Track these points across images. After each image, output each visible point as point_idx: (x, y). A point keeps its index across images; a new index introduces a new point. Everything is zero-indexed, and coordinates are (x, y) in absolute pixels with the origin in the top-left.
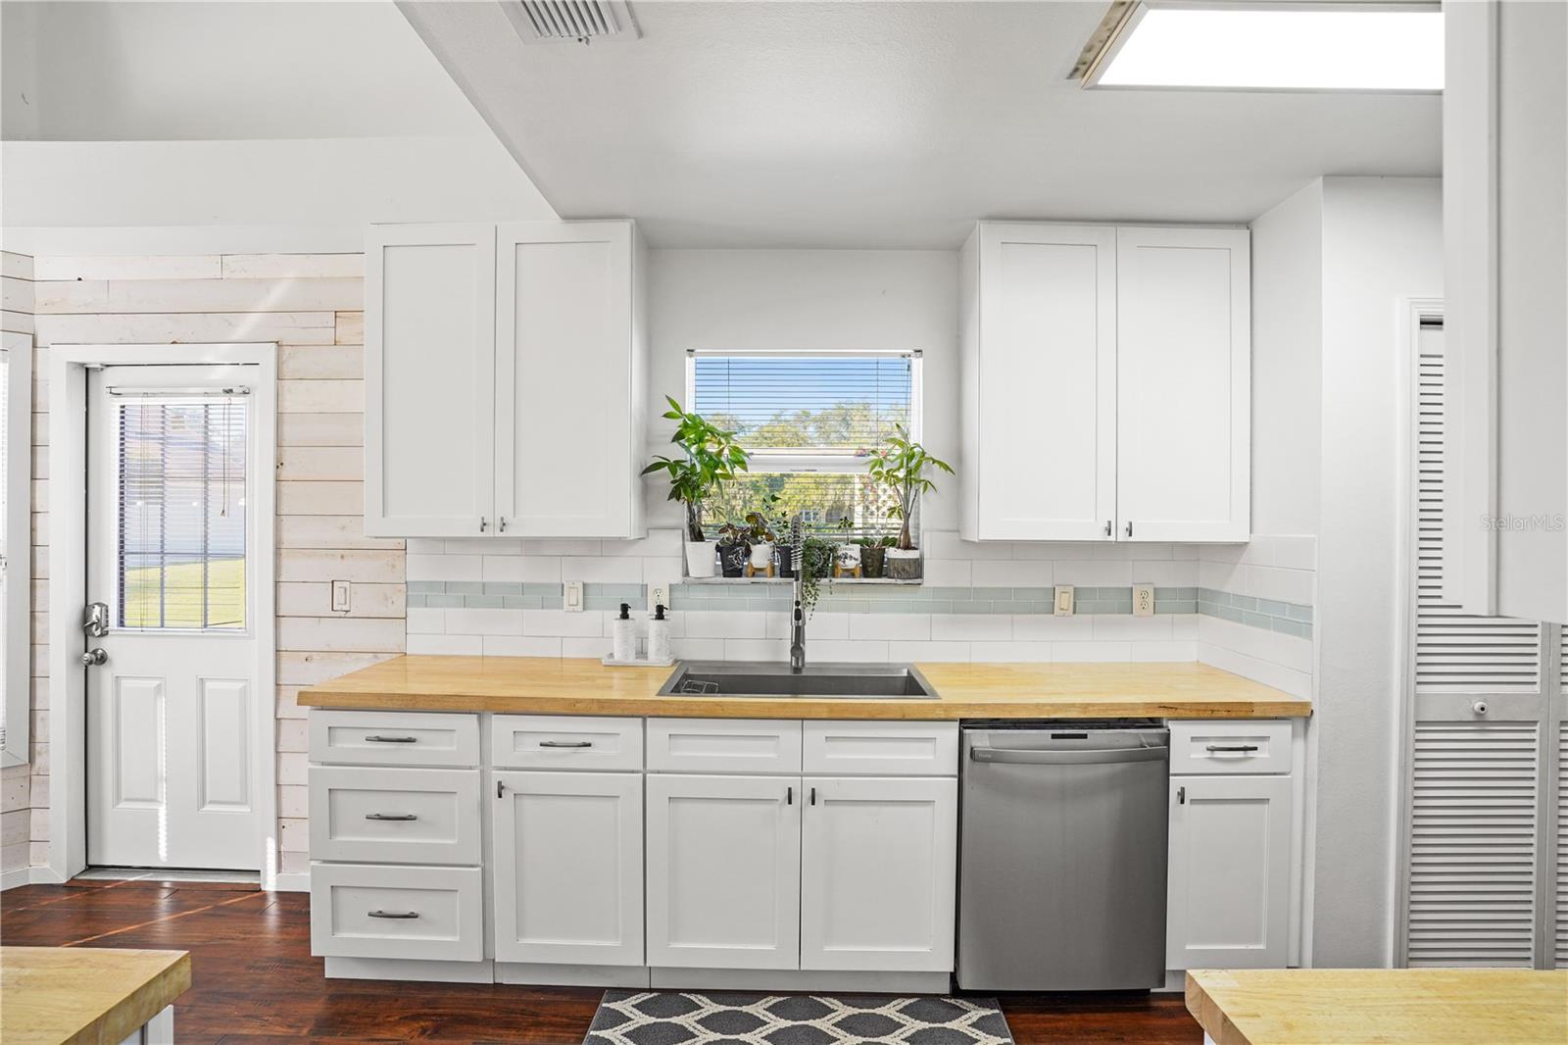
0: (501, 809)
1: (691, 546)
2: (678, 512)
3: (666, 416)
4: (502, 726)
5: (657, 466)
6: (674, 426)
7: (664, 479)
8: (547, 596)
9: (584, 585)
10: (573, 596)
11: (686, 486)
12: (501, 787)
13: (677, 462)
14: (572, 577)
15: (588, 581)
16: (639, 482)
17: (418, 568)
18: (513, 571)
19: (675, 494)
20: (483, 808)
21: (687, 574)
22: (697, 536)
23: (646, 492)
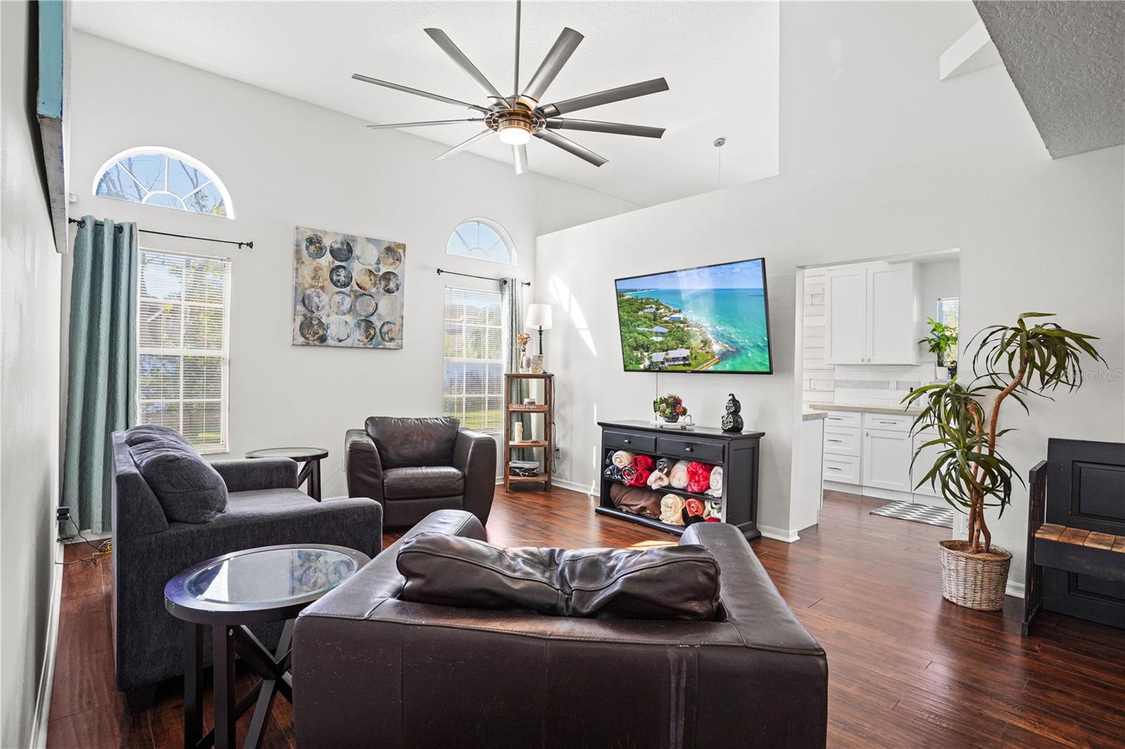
0: (867, 440)
1: (938, 368)
2: (934, 356)
3: (928, 323)
4: (868, 416)
5: (925, 341)
6: (932, 326)
7: (927, 346)
8: (884, 385)
9: (897, 382)
10: (893, 385)
11: (937, 347)
12: (867, 434)
13: (932, 339)
14: (892, 379)
15: (899, 380)
16: (918, 346)
17: (839, 375)
18: (868, 376)
19: (933, 350)
20: (862, 440)
21: (937, 378)
22: (940, 364)
23: (921, 349)
